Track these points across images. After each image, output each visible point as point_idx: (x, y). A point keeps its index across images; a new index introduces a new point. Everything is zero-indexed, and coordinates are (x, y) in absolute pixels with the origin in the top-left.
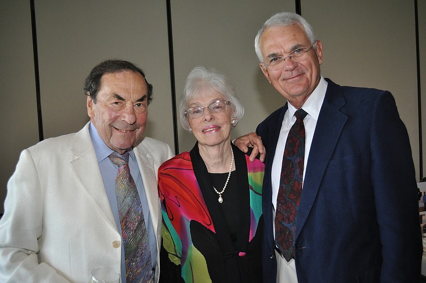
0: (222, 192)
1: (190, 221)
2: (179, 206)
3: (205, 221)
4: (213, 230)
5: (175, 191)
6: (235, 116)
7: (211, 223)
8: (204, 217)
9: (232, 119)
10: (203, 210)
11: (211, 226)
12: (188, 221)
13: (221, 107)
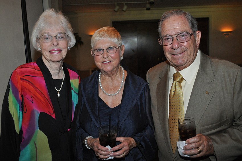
0: (60, 90)
1: (40, 112)
2: (33, 103)
3: (50, 111)
4: (54, 117)
5: (31, 92)
6: (70, 44)
7: (53, 113)
8: (50, 109)
9: (68, 46)
10: (49, 104)
11: (53, 114)
12: (38, 113)
13: (63, 38)
